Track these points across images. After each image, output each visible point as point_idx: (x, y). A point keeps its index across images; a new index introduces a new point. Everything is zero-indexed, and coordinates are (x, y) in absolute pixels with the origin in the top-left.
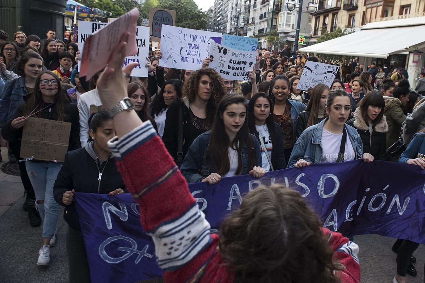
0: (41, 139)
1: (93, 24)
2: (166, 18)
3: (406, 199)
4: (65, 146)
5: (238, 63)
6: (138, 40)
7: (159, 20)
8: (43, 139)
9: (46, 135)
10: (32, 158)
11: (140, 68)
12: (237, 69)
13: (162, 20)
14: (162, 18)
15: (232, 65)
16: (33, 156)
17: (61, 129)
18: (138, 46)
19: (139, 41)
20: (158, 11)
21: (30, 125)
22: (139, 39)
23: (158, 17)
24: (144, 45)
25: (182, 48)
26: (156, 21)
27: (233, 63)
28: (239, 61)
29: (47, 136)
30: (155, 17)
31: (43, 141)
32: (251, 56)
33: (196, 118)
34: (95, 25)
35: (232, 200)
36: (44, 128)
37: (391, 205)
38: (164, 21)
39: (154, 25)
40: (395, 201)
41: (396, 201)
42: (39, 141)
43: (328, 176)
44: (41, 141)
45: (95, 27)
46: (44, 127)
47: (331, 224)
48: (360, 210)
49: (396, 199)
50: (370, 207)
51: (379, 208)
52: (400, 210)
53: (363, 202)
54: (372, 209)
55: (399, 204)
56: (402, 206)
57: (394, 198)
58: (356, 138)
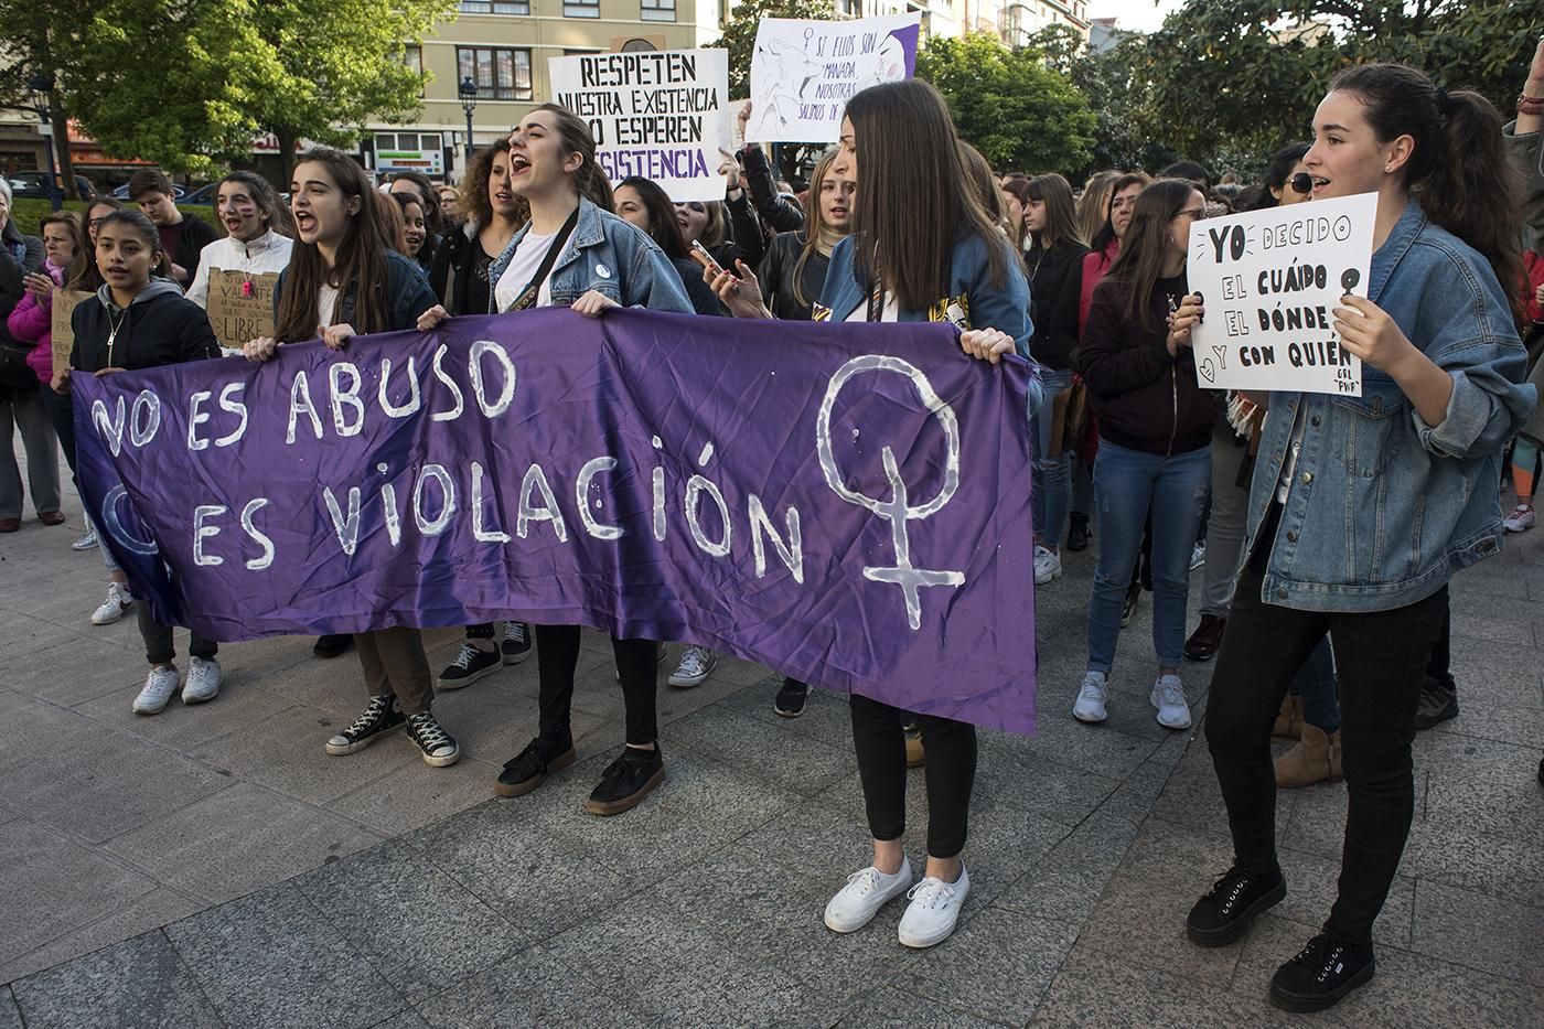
1: (582, 60)
3: (788, 515)
5: (1293, 284)
6: (698, 91)
11: (707, 175)
12: (1294, 319)
15: (1270, 303)
18: (697, 110)
19: (700, 94)
22: (701, 88)
24: (713, 107)
25: (807, 80)
27: (1270, 289)
28: (1291, 269)
32: (1342, 229)
34: (586, 63)
35: (298, 414)
37: (755, 539)
40: (758, 522)
41: (761, 523)
43: (485, 349)
45: (587, 70)
47: (542, 515)
48: (662, 521)
49: (758, 515)
50: (694, 527)
51: (726, 546)
52: (791, 562)
53: (659, 488)
54: (706, 545)
55: (776, 538)
56: (787, 543)
57: (750, 512)
58: (586, 245)
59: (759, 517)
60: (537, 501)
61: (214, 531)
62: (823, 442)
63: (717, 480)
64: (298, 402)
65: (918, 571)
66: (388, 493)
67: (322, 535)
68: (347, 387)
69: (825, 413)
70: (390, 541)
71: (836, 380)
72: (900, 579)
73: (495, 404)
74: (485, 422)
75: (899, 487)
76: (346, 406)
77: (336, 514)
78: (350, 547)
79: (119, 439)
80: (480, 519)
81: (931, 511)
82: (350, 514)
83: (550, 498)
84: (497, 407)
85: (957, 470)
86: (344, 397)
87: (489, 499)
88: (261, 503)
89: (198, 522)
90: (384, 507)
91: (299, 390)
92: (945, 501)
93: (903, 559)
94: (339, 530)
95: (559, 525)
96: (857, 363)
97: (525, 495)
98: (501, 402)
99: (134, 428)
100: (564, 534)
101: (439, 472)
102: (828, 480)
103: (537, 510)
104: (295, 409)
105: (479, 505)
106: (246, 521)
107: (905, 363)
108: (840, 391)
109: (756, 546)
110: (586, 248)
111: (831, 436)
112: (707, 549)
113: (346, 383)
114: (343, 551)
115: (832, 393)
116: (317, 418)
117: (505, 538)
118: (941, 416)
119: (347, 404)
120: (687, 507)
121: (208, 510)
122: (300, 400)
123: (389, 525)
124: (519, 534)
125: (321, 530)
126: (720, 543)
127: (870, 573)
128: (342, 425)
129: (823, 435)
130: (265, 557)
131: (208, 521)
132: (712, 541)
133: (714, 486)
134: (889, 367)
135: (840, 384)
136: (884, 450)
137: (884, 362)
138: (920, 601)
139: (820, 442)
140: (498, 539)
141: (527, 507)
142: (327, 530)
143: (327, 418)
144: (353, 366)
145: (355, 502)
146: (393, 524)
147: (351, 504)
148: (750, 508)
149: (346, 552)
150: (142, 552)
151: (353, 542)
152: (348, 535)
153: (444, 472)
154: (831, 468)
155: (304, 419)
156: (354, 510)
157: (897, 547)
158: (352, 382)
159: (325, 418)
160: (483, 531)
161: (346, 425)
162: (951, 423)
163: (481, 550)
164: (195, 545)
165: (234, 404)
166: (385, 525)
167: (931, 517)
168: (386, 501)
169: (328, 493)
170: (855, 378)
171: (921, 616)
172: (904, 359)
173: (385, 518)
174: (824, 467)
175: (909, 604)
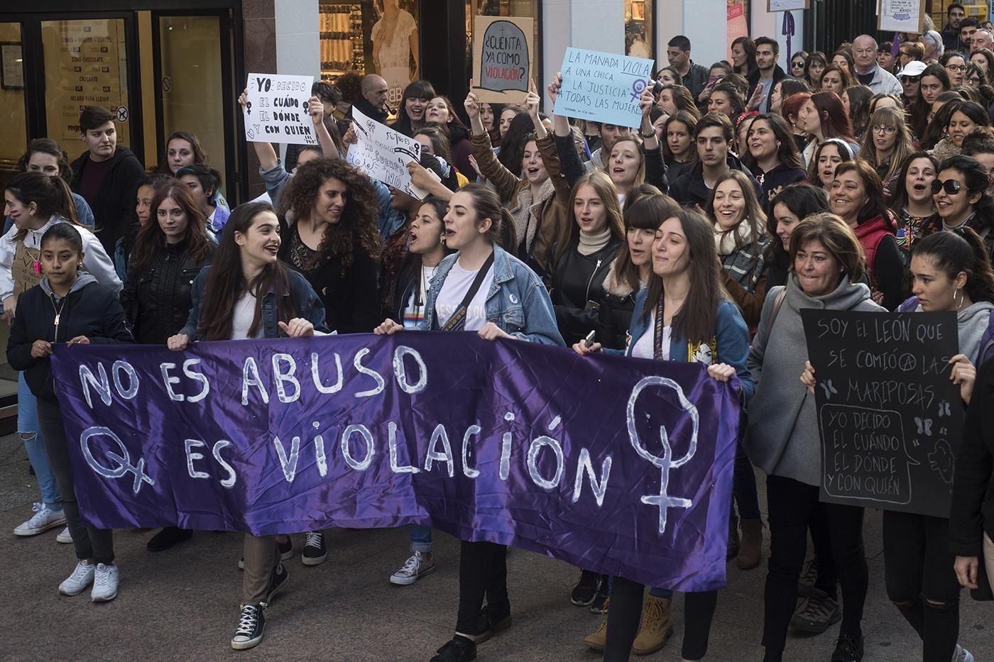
2: (512, 39)
3: (605, 462)
7: (495, 46)
13: (503, 46)
14: (503, 41)
20: (493, 23)
23: (493, 40)
26: (490, 50)
30: (486, 39)
33: (302, 246)
35: (249, 386)
37: (577, 477)
38: (507, 48)
39: (484, 62)
40: (583, 466)
41: (585, 467)
43: (407, 351)
47: (442, 457)
48: (507, 467)
49: (585, 461)
50: (533, 470)
51: (555, 482)
52: (597, 492)
53: (507, 446)
54: (540, 481)
55: (592, 476)
56: (599, 479)
57: (580, 459)
58: (502, 281)
59: (585, 462)
60: (440, 448)
61: (199, 456)
62: (630, 420)
63: (560, 439)
64: (249, 378)
65: (669, 498)
66: (319, 442)
67: (271, 468)
68: (286, 370)
69: (631, 404)
70: (319, 474)
71: (637, 388)
72: (659, 503)
73: (415, 385)
74: (405, 397)
75: (668, 450)
76: (286, 384)
77: (282, 454)
78: (290, 477)
79: (109, 393)
80: (395, 459)
81: (682, 464)
82: (292, 455)
83: (447, 446)
84: (416, 387)
85: (696, 441)
86: (285, 377)
87: (401, 445)
88: (225, 443)
89: (188, 450)
90: (315, 451)
91: (250, 371)
92: (689, 459)
93: (663, 491)
94: (283, 465)
95: (450, 465)
96: (648, 380)
97: (433, 443)
98: (419, 384)
99: (119, 386)
100: (452, 472)
101: (362, 429)
102: (632, 441)
103: (439, 454)
104: (246, 383)
105: (395, 449)
106: (216, 454)
107: (674, 382)
108: (640, 393)
109: (577, 482)
110: (502, 283)
111: (635, 417)
112: (540, 484)
113: (285, 367)
114: (285, 479)
115: (635, 393)
116: (264, 390)
117: (415, 470)
118: (691, 412)
119: (287, 381)
120: (529, 457)
121: (193, 443)
122: (251, 377)
123: (319, 463)
124: (426, 468)
125: (271, 464)
126: (550, 480)
127: (645, 500)
128: (283, 395)
129: (630, 416)
130: (230, 480)
131: (194, 450)
132: (546, 479)
133: (556, 442)
134: (665, 383)
135: (640, 390)
136: (661, 427)
137: (663, 381)
138: (667, 515)
139: (628, 420)
140: (410, 470)
141: (433, 451)
142: (275, 465)
143: (271, 389)
144: (290, 356)
145: (296, 447)
146: (322, 463)
147: (293, 448)
148: (580, 456)
149: (288, 480)
150: (109, 476)
151: (293, 474)
152: (289, 468)
153: (365, 429)
154: (634, 434)
155: (253, 390)
156: (295, 452)
157: (662, 483)
158: (290, 366)
159: (271, 391)
160: (398, 466)
161: (287, 395)
162: (696, 416)
163: (397, 478)
164: (188, 464)
165: (196, 374)
166: (316, 463)
167: (681, 467)
168: (317, 447)
169: (277, 441)
170: (648, 387)
171: (666, 525)
172: (674, 380)
173: (315, 459)
174: (630, 434)
175: (661, 518)
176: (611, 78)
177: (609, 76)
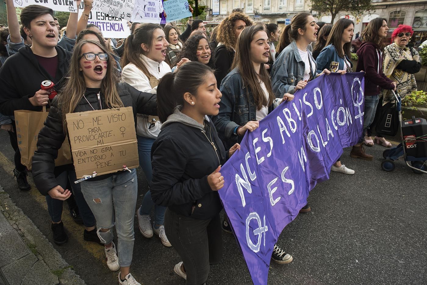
0: (99, 142)
4: (134, 143)
8: (102, 142)
9: (103, 134)
10: (95, 174)
11: (124, 31)
16: (95, 172)
17: (120, 119)
21: (77, 125)
25: (145, 6)
29: (105, 136)
31: (103, 145)
36: (98, 124)
42: (97, 146)
43: (317, 90)
44: (99, 146)
46: (96, 122)
50: (338, 121)
52: (351, 120)
55: (349, 115)
59: (347, 112)
69: (352, 89)
72: (360, 116)
93: (360, 113)
97: (327, 128)
98: (321, 104)
101: (313, 132)
103: (329, 131)
109: (347, 119)
115: (353, 86)
116: (287, 132)
119: (291, 121)
120: (337, 117)
124: (328, 140)
126: (343, 122)
127: (356, 117)
129: (352, 93)
134: (357, 80)
154: (353, 99)
158: (289, 114)
176: (178, 5)
177: (177, 5)
